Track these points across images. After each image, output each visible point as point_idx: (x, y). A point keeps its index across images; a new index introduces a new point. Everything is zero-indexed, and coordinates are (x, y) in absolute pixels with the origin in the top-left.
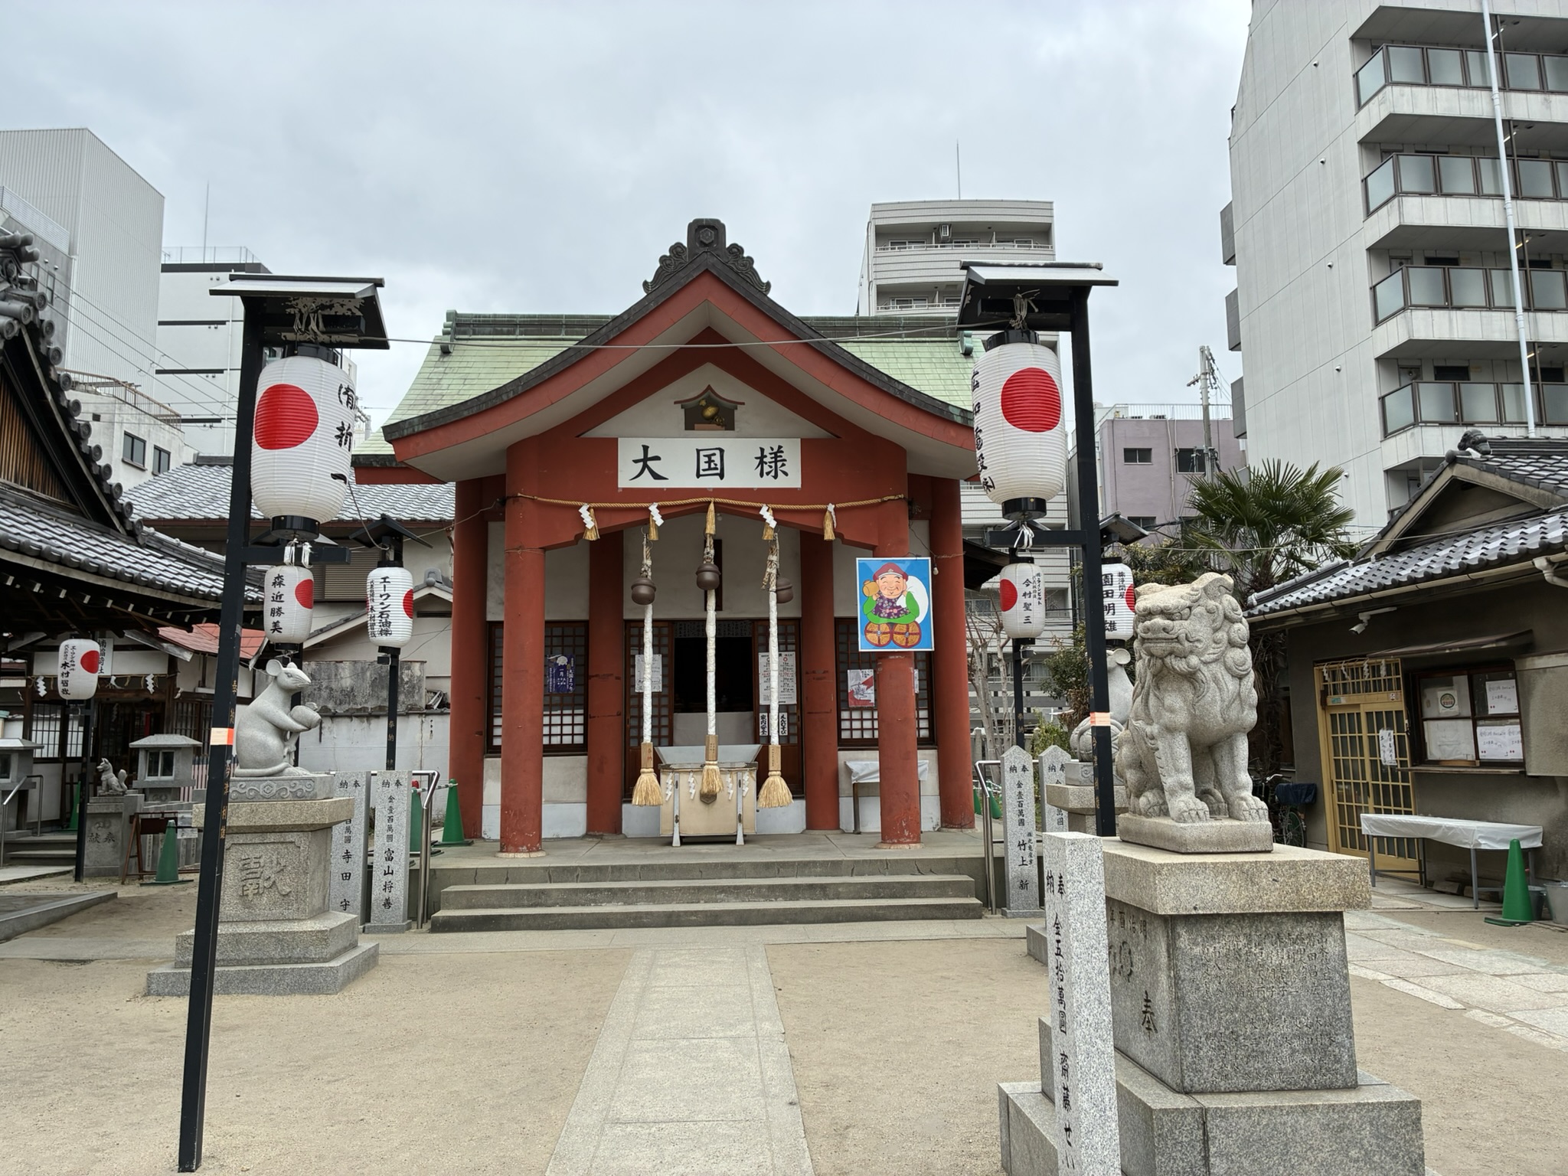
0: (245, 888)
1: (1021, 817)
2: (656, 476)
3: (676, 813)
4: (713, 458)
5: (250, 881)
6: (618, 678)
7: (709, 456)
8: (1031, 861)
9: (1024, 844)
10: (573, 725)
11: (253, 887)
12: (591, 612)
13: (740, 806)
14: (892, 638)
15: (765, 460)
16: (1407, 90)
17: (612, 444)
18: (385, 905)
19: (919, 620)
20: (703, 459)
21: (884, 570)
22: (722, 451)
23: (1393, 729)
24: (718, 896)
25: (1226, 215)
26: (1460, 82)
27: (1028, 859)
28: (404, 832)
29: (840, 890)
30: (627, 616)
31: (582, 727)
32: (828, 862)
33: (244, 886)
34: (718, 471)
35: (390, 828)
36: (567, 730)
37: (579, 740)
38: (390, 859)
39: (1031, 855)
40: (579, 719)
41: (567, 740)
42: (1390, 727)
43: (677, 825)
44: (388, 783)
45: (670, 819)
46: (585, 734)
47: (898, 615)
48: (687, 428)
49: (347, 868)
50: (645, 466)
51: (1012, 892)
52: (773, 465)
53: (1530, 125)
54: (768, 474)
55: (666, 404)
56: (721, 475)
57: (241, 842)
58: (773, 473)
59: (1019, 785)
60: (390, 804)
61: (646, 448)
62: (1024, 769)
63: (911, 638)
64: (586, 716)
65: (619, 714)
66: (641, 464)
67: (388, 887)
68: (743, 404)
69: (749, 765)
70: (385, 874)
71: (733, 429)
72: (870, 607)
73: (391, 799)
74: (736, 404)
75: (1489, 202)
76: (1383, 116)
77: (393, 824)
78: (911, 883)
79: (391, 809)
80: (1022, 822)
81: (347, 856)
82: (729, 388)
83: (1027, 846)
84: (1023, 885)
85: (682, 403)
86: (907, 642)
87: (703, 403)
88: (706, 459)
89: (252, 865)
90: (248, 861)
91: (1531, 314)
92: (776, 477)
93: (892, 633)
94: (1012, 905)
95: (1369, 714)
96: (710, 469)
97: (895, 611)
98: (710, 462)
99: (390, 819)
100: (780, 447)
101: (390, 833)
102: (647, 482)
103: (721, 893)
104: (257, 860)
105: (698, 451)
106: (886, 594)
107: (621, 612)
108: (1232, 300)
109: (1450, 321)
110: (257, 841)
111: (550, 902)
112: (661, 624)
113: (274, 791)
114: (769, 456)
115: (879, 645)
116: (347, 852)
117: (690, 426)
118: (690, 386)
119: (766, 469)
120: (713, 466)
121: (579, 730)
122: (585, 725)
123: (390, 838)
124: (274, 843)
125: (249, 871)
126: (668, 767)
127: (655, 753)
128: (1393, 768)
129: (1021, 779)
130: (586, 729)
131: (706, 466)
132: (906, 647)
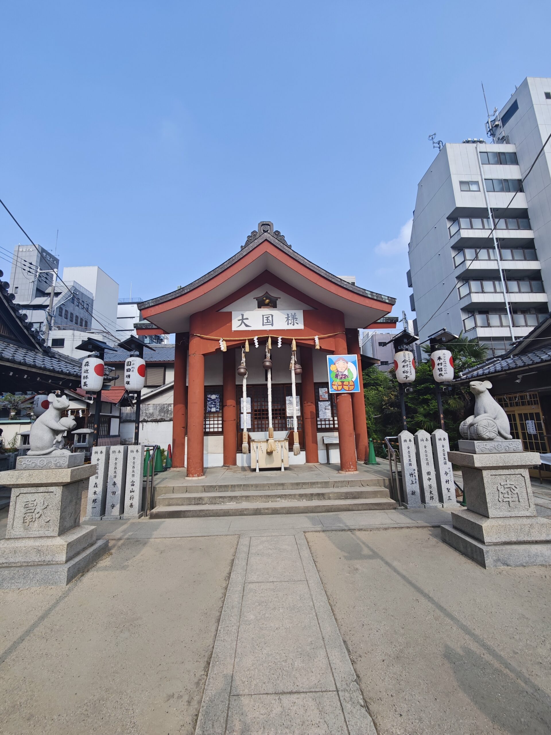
0: (25, 518)
1: (410, 462)
2: (247, 326)
3: (257, 459)
4: (269, 318)
5: (28, 514)
6: (234, 406)
7: (267, 318)
8: (416, 482)
9: (412, 474)
10: (218, 424)
11: (30, 517)
12: (224, 382)
13: (282, 456)
14: (343, 387)
15: (289, 318)
16: (466, 230)
17: (230, 314)
18: (130, 506)
19: (354, 380)
20: (265, 319)
21: (338, 360)
22: (272, 316)
23: (534, 420)
24: (277, 499)
25: (409, 274)
26: (482, 228)
27: (414, 481)
28: (139, 473)
29: (330, 495)
30: (237, 383)
31: (221, 425)
32: (323, 482)
33: (25, 517)
34: (271, 323)
35: (133, 471)
36: (216, 426)
37: (220, 430)
38: (133, 485)
39: (415, 479)
40: (220, 422)
41: (216, 430)
42: (532, 419)
43: (257, 464)
44: (133, 451)
45: (256, 461)
46: (222, 428)
47: (345, 378)
48: (258, 308)
49: (114, 490)
50: (243, 322)
51: (408, 496)
52: (292, 320)
53: (503, 239)
54: (290, 324)
55: (251, 299)
56: (272, 325)
57: (25, 492)
58: (292, 324)
59: (408, 448)
60: (134, 460)
61: (243, 315)
62: (410, 440)
63: (350, 387)
64: (223, 420)
65: (235, 420)
66: (241, 321)
67: (131, 498)
68: (280, 298)
69: (285, 439)
70: (131, 492)
71: (276, 307)
72: (333, 375)
73: (134, 458)
74: (277, 299)
75: (493, 262)
76: (459, 239)
77: (135, 469)
78: (361, 492)
79: (134, 463)
80: (410, 465)
81: (114, 484)
82: (275, 293)
83: (414, 475)
84: (413, 493)
85: (257, 299)
86: (349, 389)
87: (265, 299)
88: (266, 319)
89: (30, 505)
90: (28, 503)
91: (508, 294)
92: (294, 325)
93: (343, 385)
94: (409, 502)
95: (520, 415)
96: (268, 322)
97: (344, 376)
98: (267, 320)
99: (134, 467)
100: (295, 313)
101: (133, 473)
102: (243, 328)
103: (278, 497)
104: (33, 502)
105: (263, 316)
106: (339, 370)
107: (234, 381)
108: (412, 297)
109: (484, 296)
110: (33, 492)
111: (204, 503)
112: (250, 386)
113: (45, 464)
114: (291, 317)
115: (338, 390)
116: (114, 482)
117: (259, 307)
118: (259, 293)
119: (290, 322)
120: (269, 321)
121: (220, 426)
122: (222, 424)
123: (133, 475)
124: (42, 492)
125: (28, 509)
126: (253, 441)
127: (248, 435)
128: (534, 435)
129: (409, 445)
130: (223, 426)
131: (266, 321)
132: (349, 391)
